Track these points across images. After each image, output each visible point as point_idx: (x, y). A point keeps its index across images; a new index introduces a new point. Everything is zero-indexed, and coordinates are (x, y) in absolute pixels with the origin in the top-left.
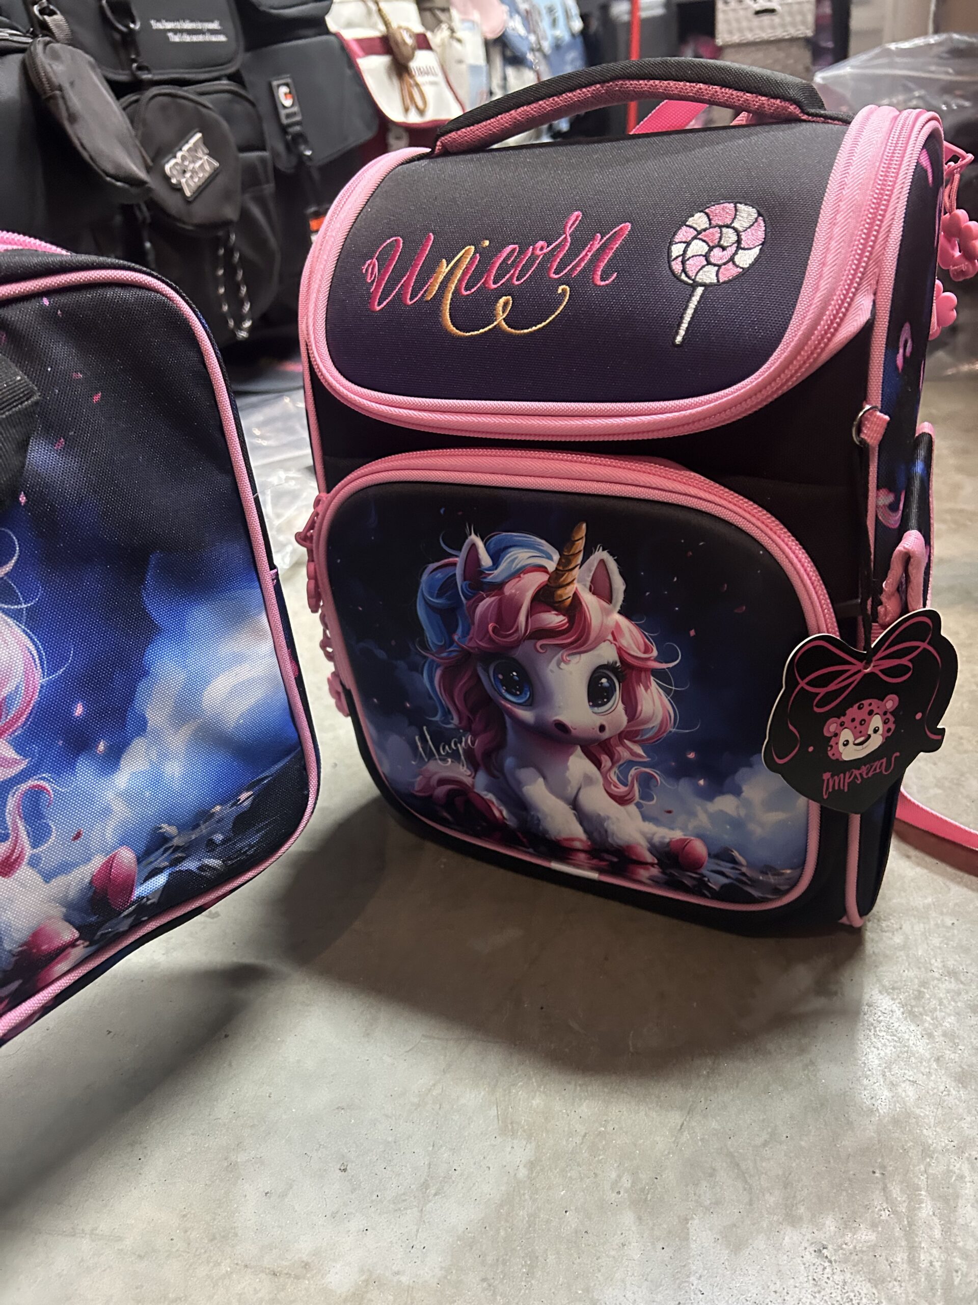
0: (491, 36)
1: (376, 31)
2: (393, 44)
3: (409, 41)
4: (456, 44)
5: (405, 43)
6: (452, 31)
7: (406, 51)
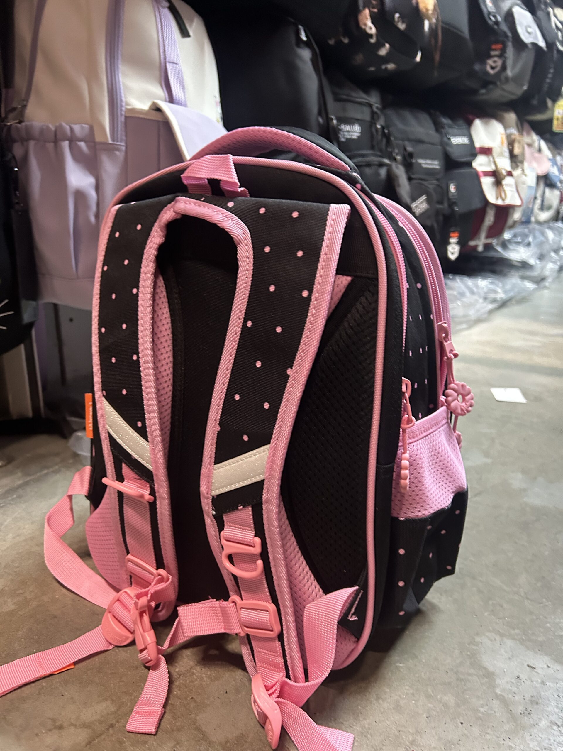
0: (540, 175)
1: (491, 168)
2: (497, 174)
3: (504, 173)
4: (524, 177)
5: (502, 174)
6: (523, 170)
7: (502, 176)
